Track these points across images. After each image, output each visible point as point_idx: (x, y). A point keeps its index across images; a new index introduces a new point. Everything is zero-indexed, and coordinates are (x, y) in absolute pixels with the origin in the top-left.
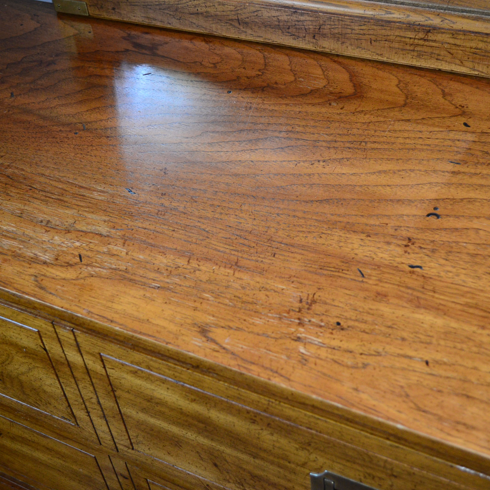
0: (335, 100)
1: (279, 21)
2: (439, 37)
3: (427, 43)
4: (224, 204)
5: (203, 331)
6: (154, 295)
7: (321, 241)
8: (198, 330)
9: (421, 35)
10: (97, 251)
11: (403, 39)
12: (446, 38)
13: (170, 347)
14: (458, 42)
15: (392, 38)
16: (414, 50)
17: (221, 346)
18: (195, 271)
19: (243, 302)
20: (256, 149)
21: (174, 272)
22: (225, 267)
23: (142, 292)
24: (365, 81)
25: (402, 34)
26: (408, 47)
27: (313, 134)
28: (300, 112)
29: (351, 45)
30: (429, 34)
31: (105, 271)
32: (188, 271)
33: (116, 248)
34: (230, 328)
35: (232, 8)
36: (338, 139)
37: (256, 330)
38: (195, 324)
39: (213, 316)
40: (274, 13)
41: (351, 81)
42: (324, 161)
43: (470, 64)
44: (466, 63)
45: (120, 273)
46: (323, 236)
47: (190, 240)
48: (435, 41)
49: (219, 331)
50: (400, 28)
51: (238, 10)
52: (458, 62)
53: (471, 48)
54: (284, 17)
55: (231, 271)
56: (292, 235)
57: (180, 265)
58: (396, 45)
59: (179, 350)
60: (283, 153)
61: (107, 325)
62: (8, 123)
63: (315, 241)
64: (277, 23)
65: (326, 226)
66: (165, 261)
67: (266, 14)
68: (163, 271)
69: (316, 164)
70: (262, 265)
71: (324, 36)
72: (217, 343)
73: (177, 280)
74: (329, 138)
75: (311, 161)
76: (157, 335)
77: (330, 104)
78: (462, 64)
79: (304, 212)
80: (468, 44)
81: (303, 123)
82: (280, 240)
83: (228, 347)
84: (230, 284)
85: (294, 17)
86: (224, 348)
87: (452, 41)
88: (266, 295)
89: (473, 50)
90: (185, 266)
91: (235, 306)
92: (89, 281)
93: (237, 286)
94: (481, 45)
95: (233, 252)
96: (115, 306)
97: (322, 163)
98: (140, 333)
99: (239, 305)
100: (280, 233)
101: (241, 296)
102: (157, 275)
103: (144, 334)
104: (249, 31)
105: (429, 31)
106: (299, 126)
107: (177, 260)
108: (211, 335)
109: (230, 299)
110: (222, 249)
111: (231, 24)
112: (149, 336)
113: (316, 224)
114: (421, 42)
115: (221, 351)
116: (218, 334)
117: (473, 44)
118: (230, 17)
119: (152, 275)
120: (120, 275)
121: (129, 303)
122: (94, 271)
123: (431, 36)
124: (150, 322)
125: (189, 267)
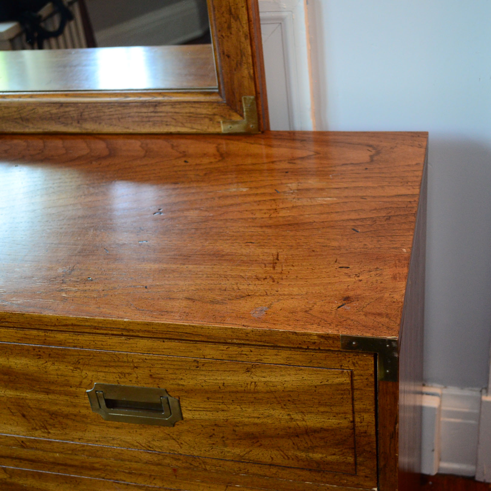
1: (51, 114)
2: (164, 109)
3: (157, 115)
9: (151, 109)
11: (140, 114)
12: (168, 109)
14: (177, 110)
15: (132, 114)
16: (149, 121)
25: (139, 110)
26: (145, 119)
29: (106, 124)
30: (157, 108)
35: (15, 109)
40: (46, 109)
43: (189, 125)
44: (186, 125)
48: (161, 112)
50: (136, 106)
51: (20, 110)
52: (180, 124)
53: (186, 113)
54: (54, 111)
58: (137, 119)
64: (50, 116)
67: (41, 110)
71: (85, 120)
78: (183, 125)
80: (184, 111)
85: (62, 110)
87: (173, 110)
89: (188, 114)
94: (192, 110)
104: (31, 126)
105: (156, 106)
111: (16, 122)
114: (153, 114)
117: (187, 110)
118: (15, 117)
123: (159, 109)
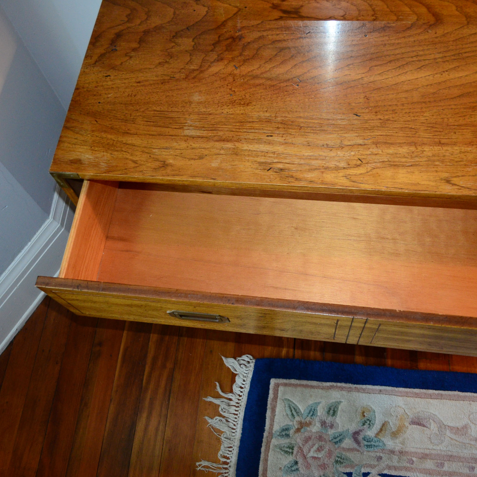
0: (429, 28)
4: (412, 111)
5: (448, 181)
6: (412, 170)
7: (473, 119)
8: (445, 181)
10: (366, 154)
13: (437, 193)
17: (461, 186)
18: (423, 152)
19: (457, 162)
20: (406, 72)
21: (413, 155)
22: (436, 146)
23: (405, 170)
24: (437, 10)
27: (430, 54)
28: (414, 41)
31: (378, 164)
32: (419, 153)
33: (374, 150)
34: (459, 176)
36: (446, 55)
37: (471, 174)
38: (441, 179)
39: (447, 173)
41: (430, 12)
42: (447, 71)
45: (387, 163)
46: (473, 116)
47: (408, 136)
49: (455, 179)
55: (440, 147)
56: (457, 120)
57: (413, 151)
59: (443, 193)
60: (422, 71)
61: (400, 191)
62: (251, 88)
63: (469, 120)
65: (470, 110)
66: (404, 150)
68: (407, 156)
69: (444, 75)
70: (454, 140)
72: (458, 186)
73: (417, 159)
74: (441, 55)
75: (440, 73)
76: (427, 189)
77: (428, 32)
79: (455, 105)
81: (421, 48)
82: (452, 124)
83: (464, 186)
84: (444, 154)
86: (463, 187)
88: (465, 155)
90: (416, 151)
91: (454, 165)
92: (375, 171)
93: (448, 154)
95: (435, 137)
96: (397, 181)
97: (447, 73)
98: (419, 190)
99: (456, 164)
100: (451, 120)
101: (453, 159)
102: (406, 159)
103: (421, 191)
106: (419, 51)
107: (410, 148)
108: (452, 182)
109: (449, 162)
110: (428, 137)
112: (425, 191)
113: (465, 110)
115: (462, 188)
116: (455, 180)
119: (404, 160)
120: (389, 164)
121: (403, 177)
122: (373, 166)
124: (420, 184)
125: (419, 151)
